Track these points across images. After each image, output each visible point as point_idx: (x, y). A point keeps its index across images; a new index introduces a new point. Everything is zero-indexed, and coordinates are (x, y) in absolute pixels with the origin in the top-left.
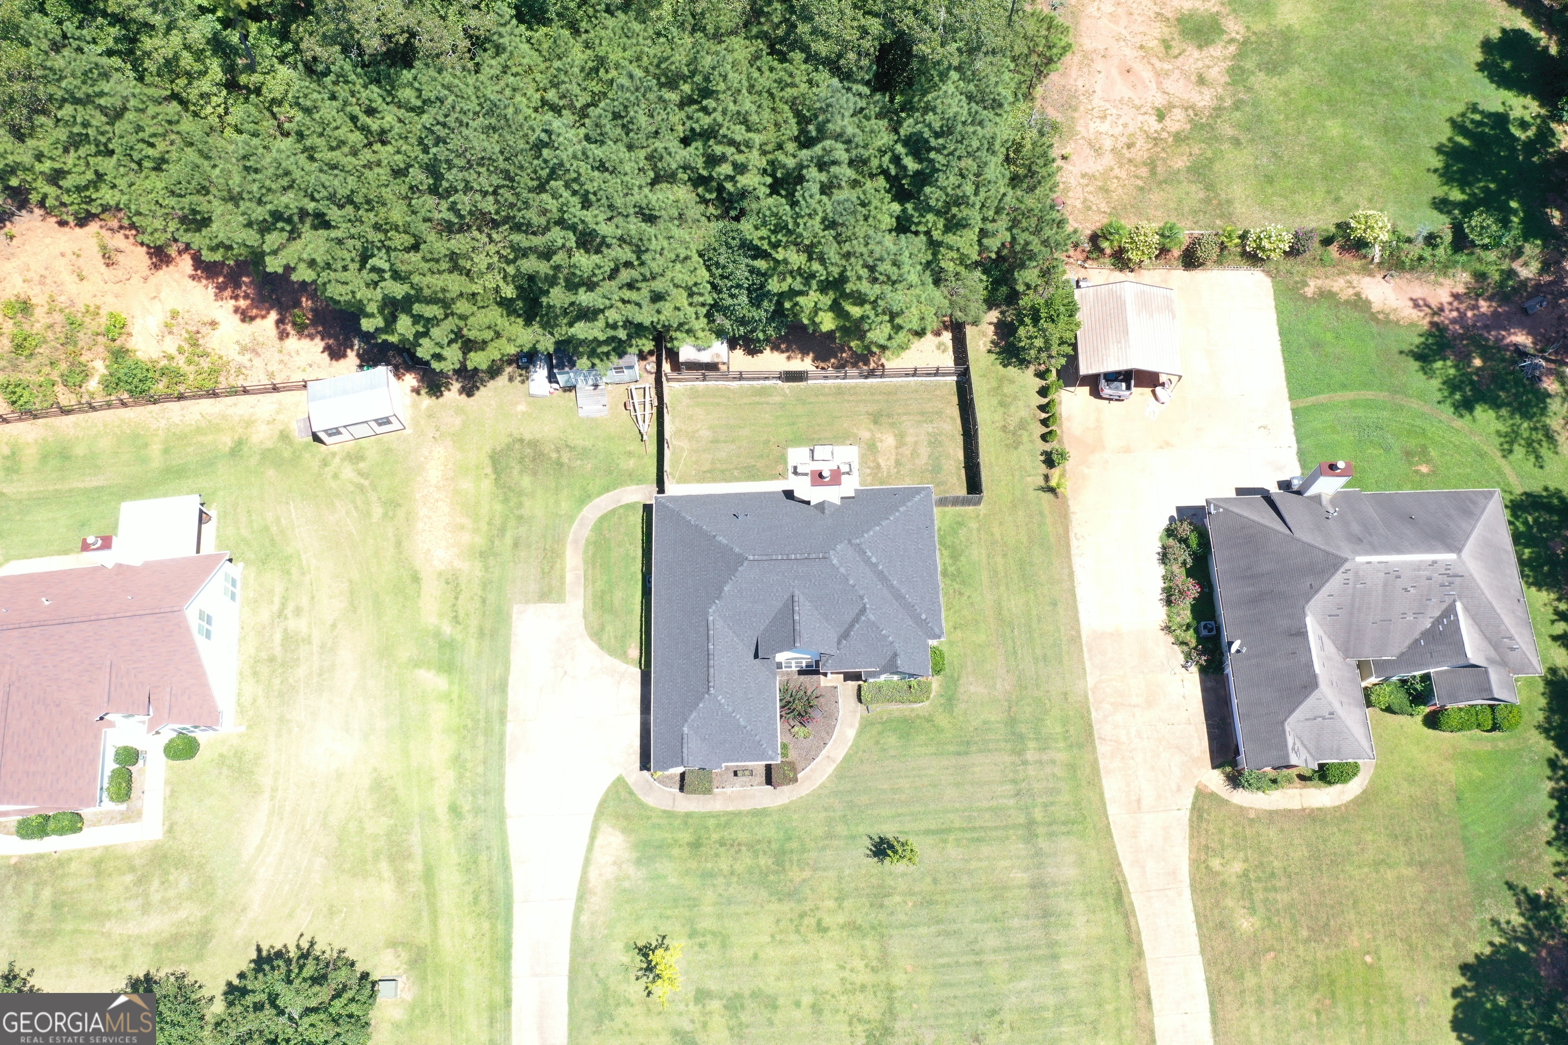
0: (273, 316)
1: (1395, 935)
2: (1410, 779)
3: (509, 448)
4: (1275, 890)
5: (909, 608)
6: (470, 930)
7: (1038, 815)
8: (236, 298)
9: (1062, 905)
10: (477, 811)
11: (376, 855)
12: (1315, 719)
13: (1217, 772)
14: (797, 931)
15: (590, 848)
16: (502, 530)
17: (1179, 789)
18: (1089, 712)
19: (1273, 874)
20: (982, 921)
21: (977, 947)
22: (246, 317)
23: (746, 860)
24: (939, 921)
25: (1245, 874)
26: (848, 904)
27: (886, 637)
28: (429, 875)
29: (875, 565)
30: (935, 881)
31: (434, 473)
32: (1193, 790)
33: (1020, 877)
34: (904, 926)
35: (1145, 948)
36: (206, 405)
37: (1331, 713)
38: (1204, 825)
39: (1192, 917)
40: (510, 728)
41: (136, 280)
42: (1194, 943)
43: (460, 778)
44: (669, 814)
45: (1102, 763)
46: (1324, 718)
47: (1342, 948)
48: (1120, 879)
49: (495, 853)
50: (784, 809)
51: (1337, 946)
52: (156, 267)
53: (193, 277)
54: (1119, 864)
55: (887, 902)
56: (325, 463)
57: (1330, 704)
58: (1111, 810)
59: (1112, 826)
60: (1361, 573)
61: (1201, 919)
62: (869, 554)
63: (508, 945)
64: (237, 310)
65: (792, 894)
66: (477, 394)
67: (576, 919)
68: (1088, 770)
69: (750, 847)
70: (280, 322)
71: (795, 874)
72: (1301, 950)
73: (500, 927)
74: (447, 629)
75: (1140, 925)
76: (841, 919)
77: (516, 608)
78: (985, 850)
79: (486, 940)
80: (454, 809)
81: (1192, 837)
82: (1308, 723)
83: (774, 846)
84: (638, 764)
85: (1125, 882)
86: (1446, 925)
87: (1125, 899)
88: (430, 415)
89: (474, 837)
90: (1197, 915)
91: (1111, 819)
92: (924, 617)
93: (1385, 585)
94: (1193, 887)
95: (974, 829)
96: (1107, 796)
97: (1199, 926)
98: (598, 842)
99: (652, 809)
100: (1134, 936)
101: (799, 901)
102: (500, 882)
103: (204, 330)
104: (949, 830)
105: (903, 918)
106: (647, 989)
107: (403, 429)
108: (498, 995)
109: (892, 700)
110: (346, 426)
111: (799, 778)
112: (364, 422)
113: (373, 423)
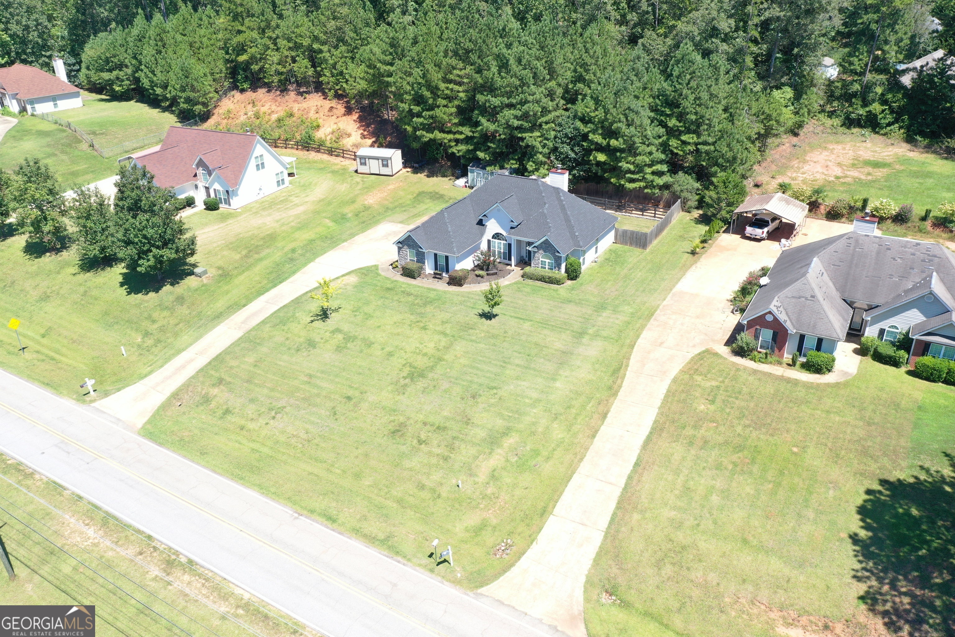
0: (374, 139)
1: (826, 445)
2: (882, 389)
3: (431, 193)
4: (737, 398)
5: (571, 228)
6: (257, 278)
7: (591, 331)
8: (364, 130)
10: (303, 255)
11: (246, 248)
12: (800, 298)
13: (726, 347)
14: (410, 325)
15: (337, 278)
16: (403, 207)
17: (694, 346)
18: (655, 311)
19: (740, 393)
20: (520, 353)
21: (507, 361)
22: (363, 137)
23: (410, 299)
24: (494, 345)
25: (718, 387)
26: (448, 326)
27: (548, 223)
28: (261, 259)
29: (562, 201)
30: (505, 332)
31: (391, 187)
32: (704, 349)
33: (559, 345)
34: (472, 341)
35: (619, 394)
36: (325, 157)
37: (813, 297)
38: (702, 362)
39: (665, 391)
40: (345, 243)
41: (335, 117)
42: (658, 403)
43: (306, 245)
44: (387, 278)
45: (648, 326)
46: (806, 299)
47: (775, 438)
48: (624, 364)
49: (295, 268)
50: (445, 292)
51: (772, 435)
52: (344, 115)
53: (354, 121)
54: (629, 359)
55: (471, 331)
56: (351, 176)
57: (813, 290)
58: (639, 340)
59: (636, 346)
60: (860, 242)
61: (670, 394)
62: (561, 194)
63: (267, 290)
64: (362, 134)
65: (421, 315)
66: (431, 179)
67: (307, 293)
68: (638, 325)
69: (416, 296)
70: (374, 142)
71: (429, 309)
72: (739, 429)
73: (270, 285)
74: (350, 215)
75: (624, 384)
76: (439, 328)
77: (385, 222)
78: (546, 332)
79: (260, 285)
80: (293, 251)
81: (689, 363)
82: (793, 300)
83: (428, 300)
85: (627, 366)
86: (878, 456)
87: (622, 371)
88: (407, 176)
89: (292, 260)
90: (668, 391)
91: (637, 344)
92: (577, 234)
93: (878, 253)
94: (675, 380)
95: (548, 325)
96: (642, 336)
97: (667, 396)
98: (345, 277)
99: (381, 276)
100: (616, 387)
101: (422, 317)
102: (286, 275)
103: (344, 136)
104: (531, 321)
105: (474, 338)
106: (312, 321)
107: (392, 176)
108: (244, 302)
109: (540, 280)
110: (370, 158)
111: (465, 286)
112: (377, 158)
113: (380, 161)
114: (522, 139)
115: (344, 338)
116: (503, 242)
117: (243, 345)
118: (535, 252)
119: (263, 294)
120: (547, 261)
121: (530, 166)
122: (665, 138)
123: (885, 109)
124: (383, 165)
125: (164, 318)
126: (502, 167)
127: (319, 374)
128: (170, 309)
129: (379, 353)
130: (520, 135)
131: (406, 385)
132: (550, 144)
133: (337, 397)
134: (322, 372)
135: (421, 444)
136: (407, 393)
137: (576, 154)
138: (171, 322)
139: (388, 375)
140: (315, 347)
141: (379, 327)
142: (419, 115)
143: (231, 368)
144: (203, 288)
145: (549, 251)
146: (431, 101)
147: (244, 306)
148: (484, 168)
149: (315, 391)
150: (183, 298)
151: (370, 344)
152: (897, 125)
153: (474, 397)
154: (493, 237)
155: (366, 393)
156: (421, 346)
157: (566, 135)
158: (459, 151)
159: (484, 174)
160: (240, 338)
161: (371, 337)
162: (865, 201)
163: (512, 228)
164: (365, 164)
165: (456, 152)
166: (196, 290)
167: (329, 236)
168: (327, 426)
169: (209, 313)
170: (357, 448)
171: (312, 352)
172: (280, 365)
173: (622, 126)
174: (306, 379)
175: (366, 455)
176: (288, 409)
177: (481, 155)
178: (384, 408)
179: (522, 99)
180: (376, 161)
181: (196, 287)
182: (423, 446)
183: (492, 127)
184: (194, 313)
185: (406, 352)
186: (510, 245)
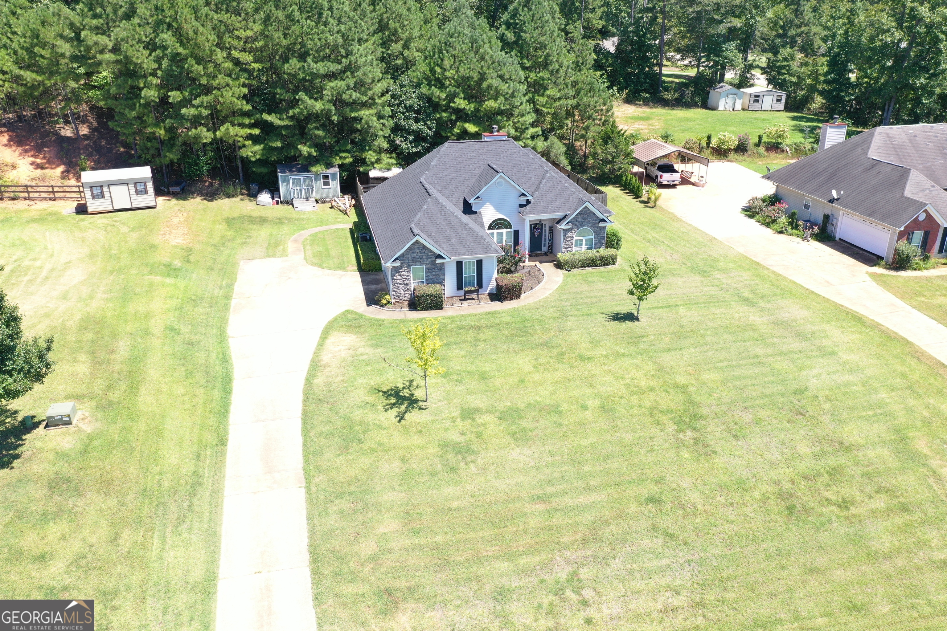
3: (241, 217)
7: (748, 295)
8: (35, 157)
9: (810, 328)
10: (197, 333)
13: (873, 267)
14: (560, 362)
16: (232, 240)
17: (854, 275)
21: (750, 355)
22: (39, 167)
28: (134, 361)
30: (682, 326)
32: (866, 274)
33: (759, 320)
34: (669, 350)
37: (932, 186)
38: (891, 285)
39: (934, 321)
40: (235, 303)
43: (180, 318)
45: (780, 273)
46: (930, 190)
48: (850, 311)
49: (213, 354)
53: (6, 145)
54: (841, 305)
55: (645, 340)
56: (82, 220)
57: (927, 180)
58: (808, 286)
59: (816, 292)
60: (891, 135)
63: (226, 405)
64: (34, 163)
66: (216, 201)
67: (309, 381)
68: (772, 276)
69: (491, 327)
74: (177, 264)
75: (893, 329)
76: (603, 351)
77: (242, 263)
78: (716, 311)
79: (199, 399)
80: (171, 330)
81: (888, 290)
83: (514, 325)
84: (365, 304)
87: (864, 319)
88: (177, 204)
89: (190, 344)
90: (936, 320)
91: (812, 290)
94: (916, 309)
95: (700, 303)
96: (799, 282)
98: (328, 342)
99: (383, 320)
100: (893, 335)
102: (220, 369)
103: (4, 168)
105: (664, 346)
106: (401, 417)
107: (154, 207)
108: (210, 438)
109: (589, 266)
110: (110, 184)
111: (523, 296)
112: (125, 183)
113: (132, 187)
114: (358, 120)
115: (500, 418)
116: (504, 231)
117: (332, 508)
118: (566, 231)
119: (227, 411)
120: (584, 239)
121: (371, 156)
122: (530, 95)
123: (603, 74)
124: (137, 193)
125: (64, 538)
126: (329, 165)
127: (550, 490)
128: (58, 514)
129: (588, 415)
130: (353, 115)
131: (697, 441)
132: (391, 123)
133: (633, 508)
134: (551, 483)
135: (848, 509)
136: (718, 449)
137: (430, 128)
138: (93, 539)
139: (652, 438)
140: (471, 451)
141: (522, 381)
142: (186, 103)
143: (375, 559)
144: (96, 443)
145: (588, 223)
146: (204, 81)
147: (223, 443)
148: (305, 169)
149: (587, 517)
150: (69, 481)
151: (555, 410)
152: (615, 88)
153: (799, 413)
154: (491, 227)
155: (663, 478)
156: (628, 381)
157: (410, 109)
158: (254, 153)
159: (305, 181)
160: (311, 500)
161: (538, 399)
162: (709, 138)
163: (521, 206)
164: (102, 196)
165: (250, 154)
166: (84, 452)
167: (194, 297)
168: (689, 562)
169: (166, 484)
170: (783, 568)
171: (480, 461)
172: (459, 509)
173: (495, 82)
174: (541, 507)
175: (812, 571)
176: (584, 573)
177: (304, 149)
178: (721, 487)
179: (350, 62)
180: (125, 188)
181: (78, 447)
182: (853, 510)
183: (318, 106)
184: (131, 497)
185: (622, 397)
186: (516, 233)
